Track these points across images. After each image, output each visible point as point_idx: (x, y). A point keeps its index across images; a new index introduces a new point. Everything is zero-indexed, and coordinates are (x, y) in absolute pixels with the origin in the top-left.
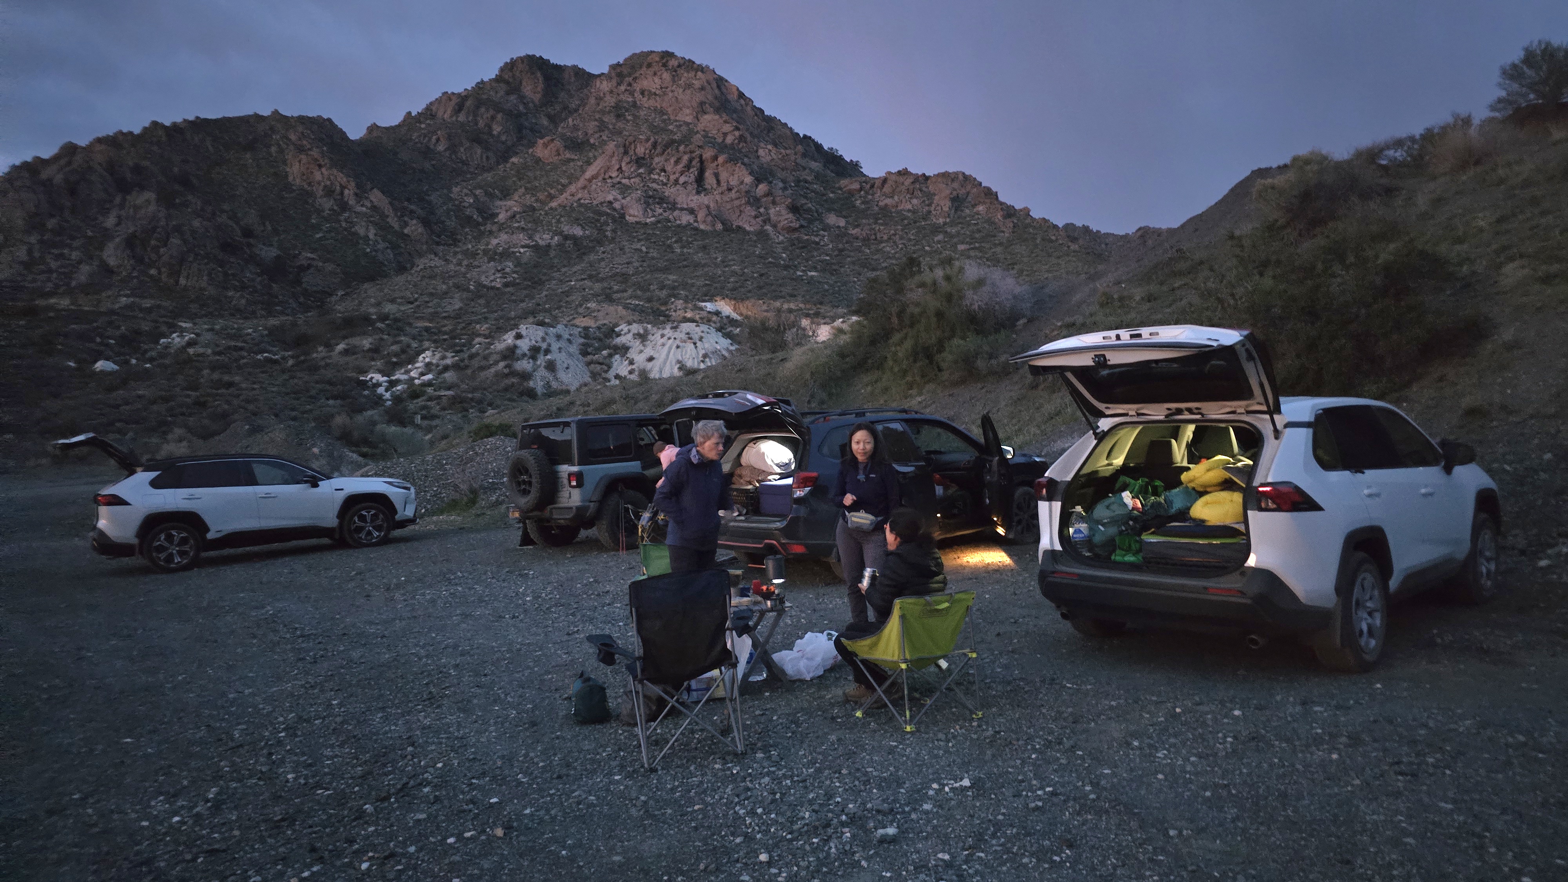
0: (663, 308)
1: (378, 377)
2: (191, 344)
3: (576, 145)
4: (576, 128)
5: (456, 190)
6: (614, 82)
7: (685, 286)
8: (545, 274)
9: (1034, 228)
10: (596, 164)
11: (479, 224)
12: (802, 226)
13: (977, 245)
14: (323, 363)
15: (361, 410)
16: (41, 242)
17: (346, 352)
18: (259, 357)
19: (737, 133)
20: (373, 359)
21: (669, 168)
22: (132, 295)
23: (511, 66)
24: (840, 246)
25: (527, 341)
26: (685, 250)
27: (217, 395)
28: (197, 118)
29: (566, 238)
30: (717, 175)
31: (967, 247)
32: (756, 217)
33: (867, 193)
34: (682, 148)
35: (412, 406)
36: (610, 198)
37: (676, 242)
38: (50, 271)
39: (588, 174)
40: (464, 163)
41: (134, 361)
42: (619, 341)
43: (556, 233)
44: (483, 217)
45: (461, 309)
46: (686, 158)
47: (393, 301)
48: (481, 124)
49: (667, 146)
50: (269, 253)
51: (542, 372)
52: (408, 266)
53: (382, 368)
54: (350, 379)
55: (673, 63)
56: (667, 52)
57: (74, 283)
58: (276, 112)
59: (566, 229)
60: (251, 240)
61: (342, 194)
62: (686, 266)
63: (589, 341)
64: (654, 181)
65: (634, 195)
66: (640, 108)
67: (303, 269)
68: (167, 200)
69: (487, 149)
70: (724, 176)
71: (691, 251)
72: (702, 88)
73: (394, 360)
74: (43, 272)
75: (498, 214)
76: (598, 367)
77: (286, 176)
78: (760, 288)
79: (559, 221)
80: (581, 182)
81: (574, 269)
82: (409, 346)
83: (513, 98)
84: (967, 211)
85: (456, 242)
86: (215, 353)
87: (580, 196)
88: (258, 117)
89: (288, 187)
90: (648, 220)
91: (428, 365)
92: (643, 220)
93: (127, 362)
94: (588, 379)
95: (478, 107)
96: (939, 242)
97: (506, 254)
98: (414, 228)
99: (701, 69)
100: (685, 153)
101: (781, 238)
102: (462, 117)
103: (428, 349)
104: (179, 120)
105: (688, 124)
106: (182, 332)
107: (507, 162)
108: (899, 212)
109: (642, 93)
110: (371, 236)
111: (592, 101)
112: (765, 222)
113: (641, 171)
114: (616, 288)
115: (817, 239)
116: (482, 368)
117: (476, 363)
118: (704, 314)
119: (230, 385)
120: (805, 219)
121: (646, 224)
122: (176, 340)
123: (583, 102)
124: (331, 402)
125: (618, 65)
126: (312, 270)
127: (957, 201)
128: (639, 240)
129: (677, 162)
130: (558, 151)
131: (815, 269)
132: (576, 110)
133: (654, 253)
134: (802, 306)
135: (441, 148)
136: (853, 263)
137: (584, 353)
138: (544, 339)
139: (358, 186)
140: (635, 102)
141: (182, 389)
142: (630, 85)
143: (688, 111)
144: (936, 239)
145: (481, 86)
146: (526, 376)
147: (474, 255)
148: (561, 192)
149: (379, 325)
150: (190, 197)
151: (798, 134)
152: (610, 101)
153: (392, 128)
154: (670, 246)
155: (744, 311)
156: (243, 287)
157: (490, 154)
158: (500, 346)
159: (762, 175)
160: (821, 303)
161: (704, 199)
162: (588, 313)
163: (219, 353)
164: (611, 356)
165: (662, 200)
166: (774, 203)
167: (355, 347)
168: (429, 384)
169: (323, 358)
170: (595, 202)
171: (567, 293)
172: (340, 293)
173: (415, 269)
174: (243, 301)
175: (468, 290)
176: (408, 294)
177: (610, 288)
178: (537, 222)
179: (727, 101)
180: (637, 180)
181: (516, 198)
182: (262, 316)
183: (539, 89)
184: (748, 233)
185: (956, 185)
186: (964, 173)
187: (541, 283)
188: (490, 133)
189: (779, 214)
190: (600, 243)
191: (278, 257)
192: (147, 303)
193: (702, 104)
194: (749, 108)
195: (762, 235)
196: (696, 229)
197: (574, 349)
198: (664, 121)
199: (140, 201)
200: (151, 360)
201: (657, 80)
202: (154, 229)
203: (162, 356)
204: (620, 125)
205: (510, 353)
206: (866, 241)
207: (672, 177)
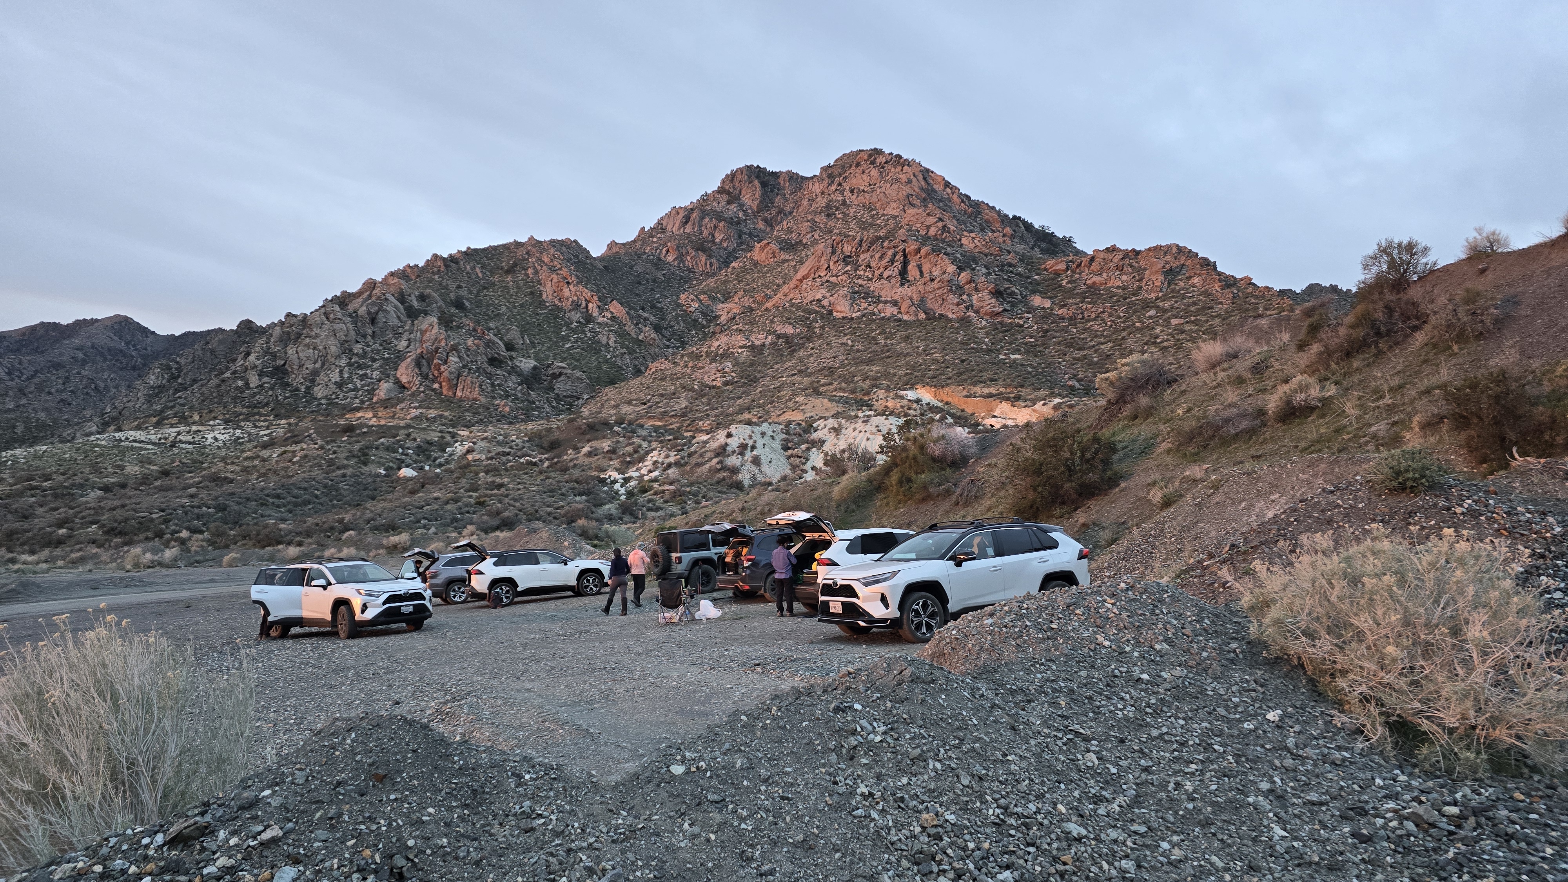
0: (866, 398)
1: (615, 475)
2: (469, 451)
3: (789, 246)
4: (790, 231)
5: (683, 297)
6: (826, 183)
7: (887, 375)
8: (759, 372)
9: (1257, 297)
10: (807, 264)
11: (704, 327)
12: (1005, 310)
13: (1192, 318)
14: (572, 464)
15: (601, 505)
16: (350, 364)
17: (589, 454)
18: (522, 460)
19: (940, 224)
20: (611, 459)
21: (873, 264)
22: (420, 407)
23: (732, 177)
24: (1045, 327)
25: (736, 439)
26: (889, 341)
27: (492, 495)
28: (469, 248)
29: (779, 337)
30: (920, 267)
31: (1182, 321)
32: (958, 304)
33: (1074, 272)
34: (886, 244)
35: (641, 499)
36: (819, 296)
37: (879, 334)
38: (356, 389)
39: (799, 276)
40: (690, 270)
41: (427, 468)
42: (815, 436)
43: (769, 333)
44: (707, 320)
45: (686, 407)
46: (890, 253)
47: (629, 403)
48: (705, 233)
49: (872, 243)
50: (527, 364)
51: (749, 467)
52: (643, 368)
53: (618, 466)
54: (593, 478)
55: (881, 159)
56: (876, 149)
57: (375, 399)
58: (531, 238)
59: (780, 329)
60: (514, 354)
61: (587, 306)
62: (889, 357)
63: (790, 437)
64: (859, 277)
65: (841, 293)
66: (849, 206)
67: (555, 376)
68: (446, 322)
69: (710, 256)
70: (926, 268)
71: (894, 342)
72: (909, 181)
73: (628, 459)
74: (352, 390)
75: (720, 316)
76: (798, 460)
77: (541, 294)
78: (961, 374)
79: (772, 322)
80: (792, 284)
81: (786, 366)
82: (640, 446)
83: (733, 207)
84: (1182, 284)
85: (684, 345)
86: (488, 459)
87: (792, 296)
88: (518, 244)
89: (542, 304)
90: (854, 315)
91: (655, 462)
92: (849, 315)
93: (422, 468)
94: (788, 471)
95: (702, 218)
96: (1151, 317)
97: (726, 355)
98: (648, 333)
99: (908, 163)
100: (889, 248)
101: (984, 323)
102: (688, 229)
103: (655, 449)
104: (454, 252)
105: (895, 217)
106: (462, 441)
107: (728, 267)
108: (1108, 290)
109: (852, 191)
110: (611, 343)
111: (805, 202)
112: (967, 308)
113: (848, 268)
114: (823, 381)
115: (1021, 322)
116: (698, 465)
117: (694, 460)
118: (905, 402)
119: (500, 486)
120: (1009, 302)
121: (852, 319)
122: (459, 449)
123: (797, 205)
124: (578, 498)
125: (829, 166)
126: (562, 378)
127: (1171, 274)
128: (845, 335)
129: (881, 258)
130: (774, 253)
131: (1017, 351)
132: (791, 213)
133: (858, 346)
134: (1003, 390)
135: (670, 258)
136: (1059, 343)
137: (786, 448)
138: (750, 437)
139: (600, 299)
140: (844, 201)
141: (466, 491)
142: (840, 184)
143: (894, 205)
144: (1148, 314)
145: (705, 199)
146: (735, 471)
147: (698, 357)
148: (775, 292)
149: (616, 428)
150: (464, 319)
151: (1007, 216)
152: (822, 202)
153: (628, 243)
154: (874, 338)
155: (946, 399)
156: (507, 396)
157: (714, 260)
158: (714, 445)
159: (965, 263)
160: (1022, 386)
161: (906, 291)
162: (797, 407)
163: (491, 458)
164: (808, 449)
165: (867, 295)
166: (976, 289)
167: (596, 449)
168: (655, 480)
169: (571, 460)
170: (806, 301)
171: (779, 389)
172: (586, 397)
173: (648, 372)
174: (507, 409)
175: (692, 390)
176: (642, 396)
177: (818, 382)
178: (753, 323)
179: (934, 191)
180: (844, 277)
181: (737, 300)
182: (523, 421)
183: (757, 196)
184: (951, 320)
185: (1168, 258)
186: (1177, 246)
187: (756, 380)
188: (713, 242)
189: (981, 300)
190: (809, 339)
191: (535, 368)
192: (432, 413)
193: (908, 196)
194: (955, 196)
195: (964, 321)
196: (900, 320)
197: (777, 444)
198: (872, 217)
199: (424, 326)
200: (440, 465)
201: (865, 177)
202: (436, 350)
203: (447, 462)
204: (831, 224)
205: (722, 451)
206: (1072, 319)
207: (877, 273)
